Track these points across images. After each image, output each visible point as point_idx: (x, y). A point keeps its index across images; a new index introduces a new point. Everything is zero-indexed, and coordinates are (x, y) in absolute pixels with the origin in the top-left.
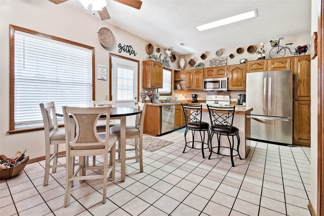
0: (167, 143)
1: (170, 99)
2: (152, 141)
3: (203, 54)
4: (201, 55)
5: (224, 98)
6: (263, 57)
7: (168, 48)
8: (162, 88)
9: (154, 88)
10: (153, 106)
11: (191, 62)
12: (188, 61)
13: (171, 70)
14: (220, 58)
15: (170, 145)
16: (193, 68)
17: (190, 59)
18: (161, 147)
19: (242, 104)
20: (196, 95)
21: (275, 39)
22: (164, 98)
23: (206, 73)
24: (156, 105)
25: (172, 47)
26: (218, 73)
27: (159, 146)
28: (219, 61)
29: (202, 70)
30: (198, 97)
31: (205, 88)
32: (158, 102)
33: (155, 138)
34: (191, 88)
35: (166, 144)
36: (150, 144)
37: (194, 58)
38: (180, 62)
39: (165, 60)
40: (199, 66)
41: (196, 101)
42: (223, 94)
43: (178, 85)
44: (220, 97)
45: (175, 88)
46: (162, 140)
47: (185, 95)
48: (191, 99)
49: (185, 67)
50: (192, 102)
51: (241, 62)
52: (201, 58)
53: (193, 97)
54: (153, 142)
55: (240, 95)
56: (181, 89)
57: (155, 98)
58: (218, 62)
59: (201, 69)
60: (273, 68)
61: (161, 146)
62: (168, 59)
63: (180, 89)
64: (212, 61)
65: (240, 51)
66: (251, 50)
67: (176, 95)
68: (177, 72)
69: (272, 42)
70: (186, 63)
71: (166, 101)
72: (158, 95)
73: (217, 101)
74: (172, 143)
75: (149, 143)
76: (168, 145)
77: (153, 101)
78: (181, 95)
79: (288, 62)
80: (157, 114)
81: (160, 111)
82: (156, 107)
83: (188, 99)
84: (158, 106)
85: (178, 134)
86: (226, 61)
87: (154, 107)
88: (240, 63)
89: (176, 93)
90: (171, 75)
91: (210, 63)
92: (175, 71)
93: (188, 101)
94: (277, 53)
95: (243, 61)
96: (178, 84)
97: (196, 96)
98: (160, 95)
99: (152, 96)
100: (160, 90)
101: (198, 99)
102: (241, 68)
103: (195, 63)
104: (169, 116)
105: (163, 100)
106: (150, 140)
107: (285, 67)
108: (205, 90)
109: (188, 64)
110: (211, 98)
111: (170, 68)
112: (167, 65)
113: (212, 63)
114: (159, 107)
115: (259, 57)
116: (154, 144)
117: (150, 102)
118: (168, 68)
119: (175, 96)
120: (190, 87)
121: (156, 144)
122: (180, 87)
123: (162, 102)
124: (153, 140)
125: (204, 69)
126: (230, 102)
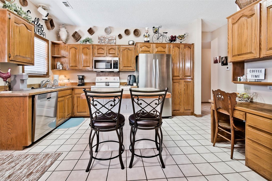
0: (50, 160)
1: (47, 83)
2: (13, 164)
3: (91, 28)
4: (88, 29)
5: (114, 79)
6: (148, 41)
7: (41, 5)
8: (33, 64)
9: (15, 63)
10: (14, 97)
11: (75, 35)
12: (71, 33)
13: (47, 41)
14: (108, 36)
15: (57, 163)
16: (79, 43)
17: (75, 31)
18: (38, 174)
19: (133, 85)
20: (83, 76)
21: (157, 26)
22: (37, 81)
23: (96, 51)
24: (21, 94)
25: (49, 5)
26: (109, 52)
27: (32, 173)
28: (108, 40)
29: (91, 47)
30: (85, 79)
31: (95, 68)
32: (26, 88)
33: (20, 156)
34: (76, 68)
35: (48, 163)
36: (9, 177)
37: (79, 30)
38: (60, 33)
39: (36, 23)
40: (86, 41)
41: (83, 84)
42: (112, 75)
43: (59, 64)
44: (110, 79)
45: (54, 67)
46: (37, 155)
47: (68, 76)
48: (77, 81)
49: (67, 40)
50: (79, 85)
51: (130, 43)
52: (88, 33)
53: (79, 79)
54: (18, 167)
55: (130, 76)
56: (63, 68)
57: (18, 81)
58: (106, 40)
59: (90, 45)
60: (157, 51)
61: (37, 172)
62: (42, 23)
63: (61, 68)
64: (101, 38)
65: (127, 32)
66: (136, 33)
67: (56, 77)
68: (55, 45)
69: (154, 28)
70: (68, 36)
71: (40, 86)
72: (25, 77)
73: (108, 82)
74: (59, 155)
75: (7, 174)
76: (52, 164)
77: (15, 87)
78: (62, 77)
79: (167, 48)
80: (23, 110)
81: (31, 103)
82: (22, 98)
83: (72, 81)
84: (25, 97)
85: (63, 132)
86: (115, 41)
87: (18, 98)
88: (128, 45)
89: (54, 73)
90: (47, 48)
91: (99, 40)
92: (53, 44)
93: (72, 84)
94: (158, 39)
95: (131, 43)
96: (58, 62)
97: (83, 78)
98: (30, 76)
99: (12, 78)
100: (28, 69)
101: (86, 81)
102: (131, 49)
103: (81, 37)
104: (46, 107)
105: (34, 85)
106: (9, 163)
107: (165, 51)
108: (94, 70)
109: (72, 37)
110: (101, 80)
111: (44, 37)
112: (40, 31)
113: (101, 40)
114: (28, 98)
115: (146, 40)
116: (19, 172)
117: (8, 89)
118: (42, 36)
119: (53, 78)
120: (76, 66)
121: (26, 170)
122: (61, 65)
123: (33, 88)
124: (17, 162)
125: (93, 45)
126: (120, 83)
